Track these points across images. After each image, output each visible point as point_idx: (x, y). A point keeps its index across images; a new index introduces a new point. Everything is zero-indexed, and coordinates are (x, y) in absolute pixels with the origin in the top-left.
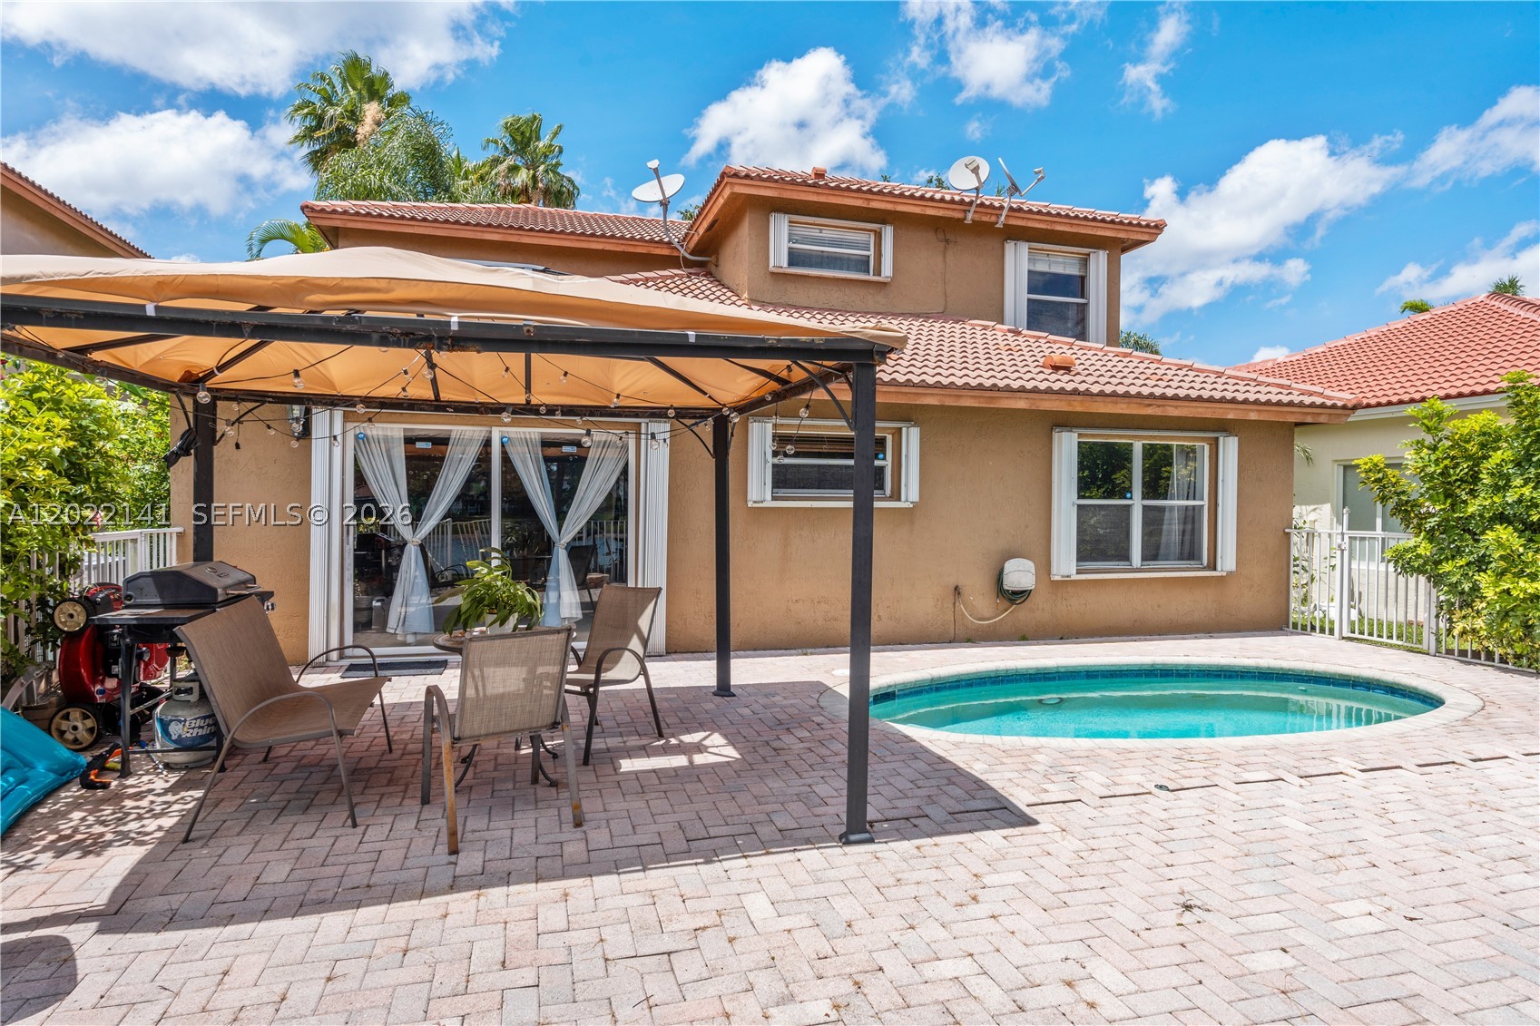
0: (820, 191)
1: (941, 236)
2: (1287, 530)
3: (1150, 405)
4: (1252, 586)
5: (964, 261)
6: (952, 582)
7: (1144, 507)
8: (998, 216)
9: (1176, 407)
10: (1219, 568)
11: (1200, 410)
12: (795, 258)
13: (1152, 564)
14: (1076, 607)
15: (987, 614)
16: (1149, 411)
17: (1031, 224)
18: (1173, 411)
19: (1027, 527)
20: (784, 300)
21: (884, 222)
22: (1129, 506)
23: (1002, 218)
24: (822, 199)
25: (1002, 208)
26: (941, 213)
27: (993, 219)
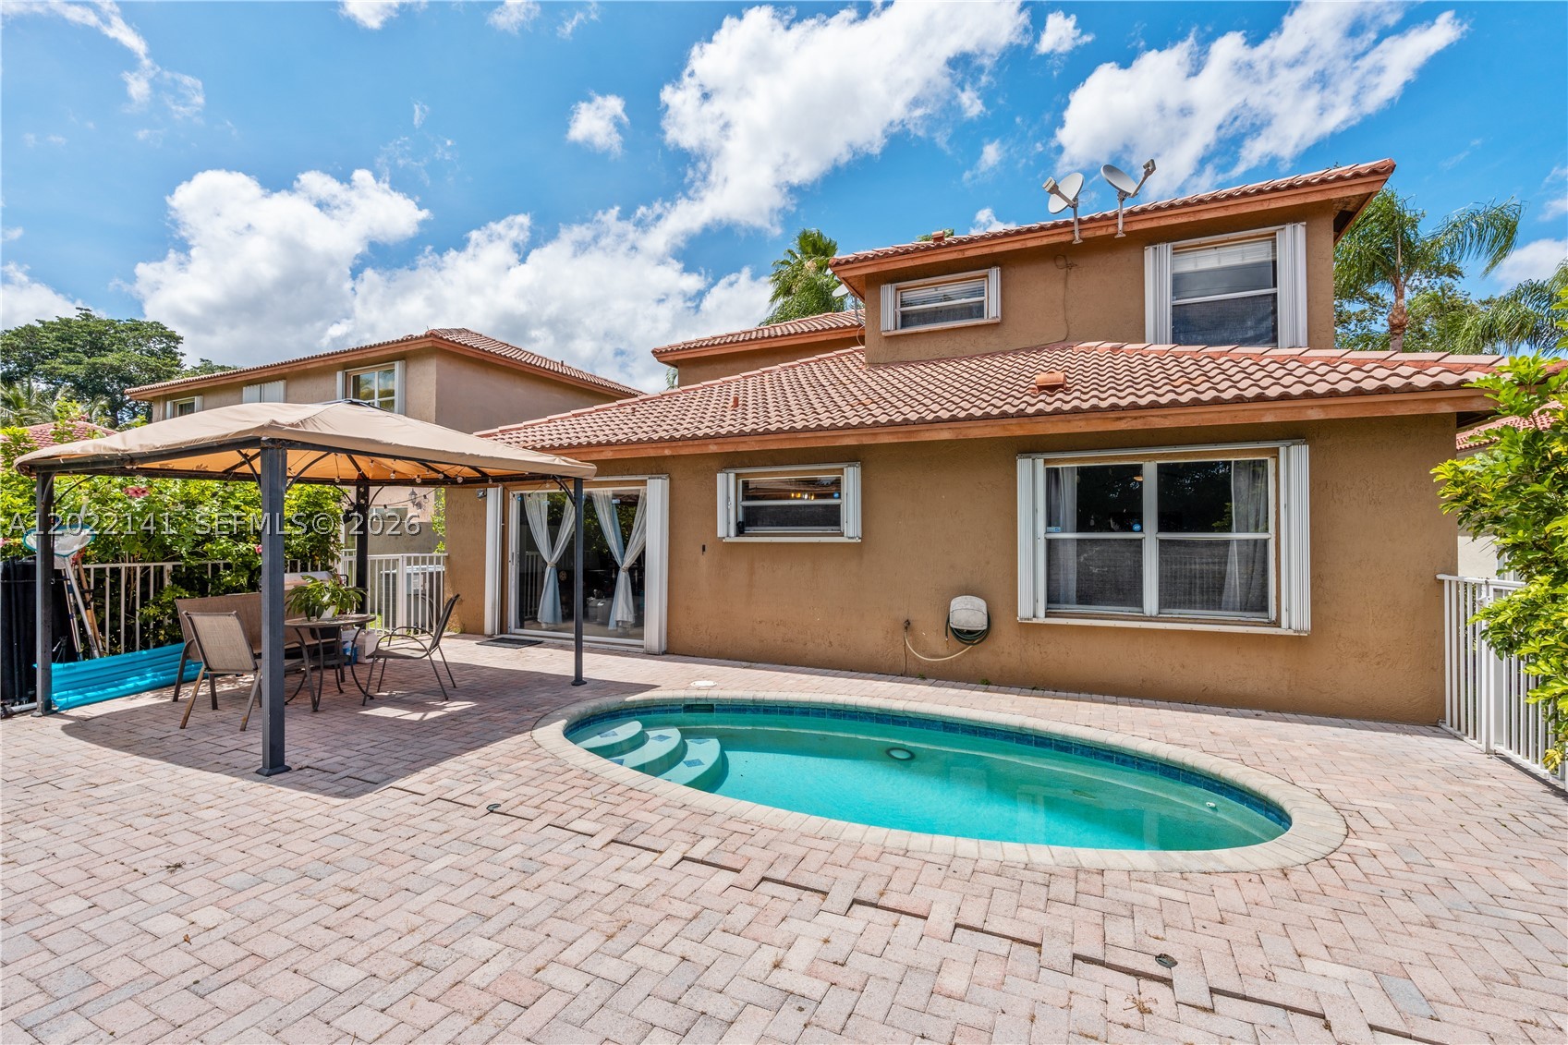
0: (913, 256)
1: (1061, 263)
2: (1440, 577)
3: (1120, 419)
4: (1364, 655)
5: (1092, 281)
6: (903, 615)
7: (1161, 541)
8: (1116, 225)
9: (1165, 416)
10: (1284, 623)
11: (1207, 416)
12: (906, 319)
13: (1176, 612)
14: (1054, 655)
15: (941, 652)
16: (1122, 425)
17: (1163, 223)
18: (1158, 422)
19: (988, 563)
20: (898, 358)
21: (989, 266)
22: (1140, 540)
23: (1120, 226)
24: (918, 262)
25: (1116, 216)
26: (1045, 241)
27: (1111, 230)
